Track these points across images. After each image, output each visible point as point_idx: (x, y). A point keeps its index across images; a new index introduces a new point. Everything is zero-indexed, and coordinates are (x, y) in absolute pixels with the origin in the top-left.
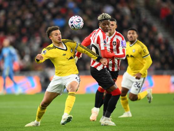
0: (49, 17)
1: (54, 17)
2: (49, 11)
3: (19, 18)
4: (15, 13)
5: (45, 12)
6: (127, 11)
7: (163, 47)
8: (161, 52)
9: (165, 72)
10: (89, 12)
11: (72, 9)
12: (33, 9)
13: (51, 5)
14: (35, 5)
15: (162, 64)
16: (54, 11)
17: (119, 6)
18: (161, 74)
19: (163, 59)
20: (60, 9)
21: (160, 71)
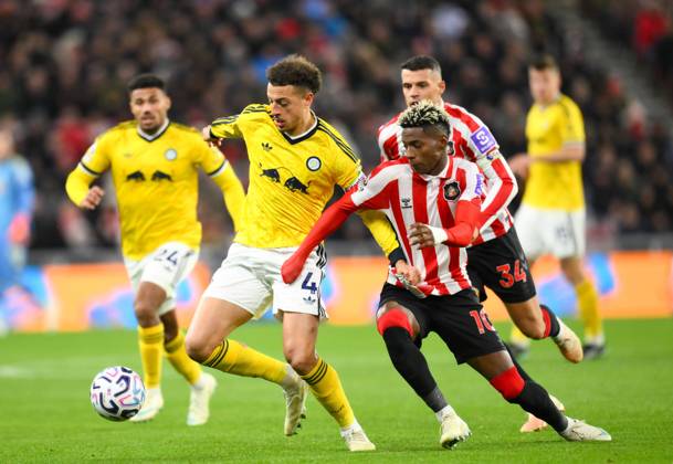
0: (235, 51)
1: (256, 50)
2: (238, 29)
3: (132, 56)
4: (116, 40)
5: (222, 33)
6: (515, 24)
7: (647, 153)
8: (641, 169)
9: (656, 241)
10: (380, 31)
11: (320, 22)
12: (181, 23)
13: (243, 11)
14: (188, 11)
15: (645, 213)
16: (257, 29)
17: (487, 11)
18: (643, 248)
19: (647, 194)
20: (277, 22)
21: (638, 238)
